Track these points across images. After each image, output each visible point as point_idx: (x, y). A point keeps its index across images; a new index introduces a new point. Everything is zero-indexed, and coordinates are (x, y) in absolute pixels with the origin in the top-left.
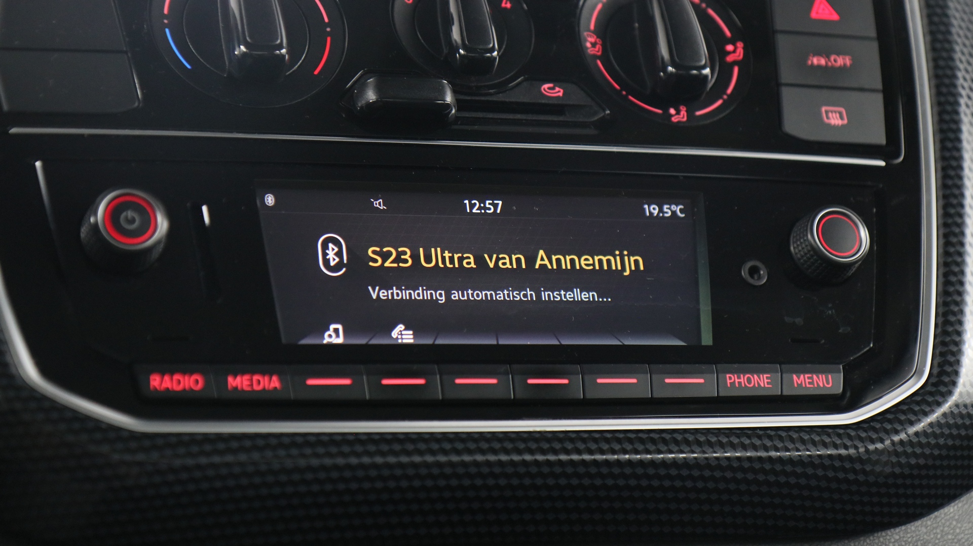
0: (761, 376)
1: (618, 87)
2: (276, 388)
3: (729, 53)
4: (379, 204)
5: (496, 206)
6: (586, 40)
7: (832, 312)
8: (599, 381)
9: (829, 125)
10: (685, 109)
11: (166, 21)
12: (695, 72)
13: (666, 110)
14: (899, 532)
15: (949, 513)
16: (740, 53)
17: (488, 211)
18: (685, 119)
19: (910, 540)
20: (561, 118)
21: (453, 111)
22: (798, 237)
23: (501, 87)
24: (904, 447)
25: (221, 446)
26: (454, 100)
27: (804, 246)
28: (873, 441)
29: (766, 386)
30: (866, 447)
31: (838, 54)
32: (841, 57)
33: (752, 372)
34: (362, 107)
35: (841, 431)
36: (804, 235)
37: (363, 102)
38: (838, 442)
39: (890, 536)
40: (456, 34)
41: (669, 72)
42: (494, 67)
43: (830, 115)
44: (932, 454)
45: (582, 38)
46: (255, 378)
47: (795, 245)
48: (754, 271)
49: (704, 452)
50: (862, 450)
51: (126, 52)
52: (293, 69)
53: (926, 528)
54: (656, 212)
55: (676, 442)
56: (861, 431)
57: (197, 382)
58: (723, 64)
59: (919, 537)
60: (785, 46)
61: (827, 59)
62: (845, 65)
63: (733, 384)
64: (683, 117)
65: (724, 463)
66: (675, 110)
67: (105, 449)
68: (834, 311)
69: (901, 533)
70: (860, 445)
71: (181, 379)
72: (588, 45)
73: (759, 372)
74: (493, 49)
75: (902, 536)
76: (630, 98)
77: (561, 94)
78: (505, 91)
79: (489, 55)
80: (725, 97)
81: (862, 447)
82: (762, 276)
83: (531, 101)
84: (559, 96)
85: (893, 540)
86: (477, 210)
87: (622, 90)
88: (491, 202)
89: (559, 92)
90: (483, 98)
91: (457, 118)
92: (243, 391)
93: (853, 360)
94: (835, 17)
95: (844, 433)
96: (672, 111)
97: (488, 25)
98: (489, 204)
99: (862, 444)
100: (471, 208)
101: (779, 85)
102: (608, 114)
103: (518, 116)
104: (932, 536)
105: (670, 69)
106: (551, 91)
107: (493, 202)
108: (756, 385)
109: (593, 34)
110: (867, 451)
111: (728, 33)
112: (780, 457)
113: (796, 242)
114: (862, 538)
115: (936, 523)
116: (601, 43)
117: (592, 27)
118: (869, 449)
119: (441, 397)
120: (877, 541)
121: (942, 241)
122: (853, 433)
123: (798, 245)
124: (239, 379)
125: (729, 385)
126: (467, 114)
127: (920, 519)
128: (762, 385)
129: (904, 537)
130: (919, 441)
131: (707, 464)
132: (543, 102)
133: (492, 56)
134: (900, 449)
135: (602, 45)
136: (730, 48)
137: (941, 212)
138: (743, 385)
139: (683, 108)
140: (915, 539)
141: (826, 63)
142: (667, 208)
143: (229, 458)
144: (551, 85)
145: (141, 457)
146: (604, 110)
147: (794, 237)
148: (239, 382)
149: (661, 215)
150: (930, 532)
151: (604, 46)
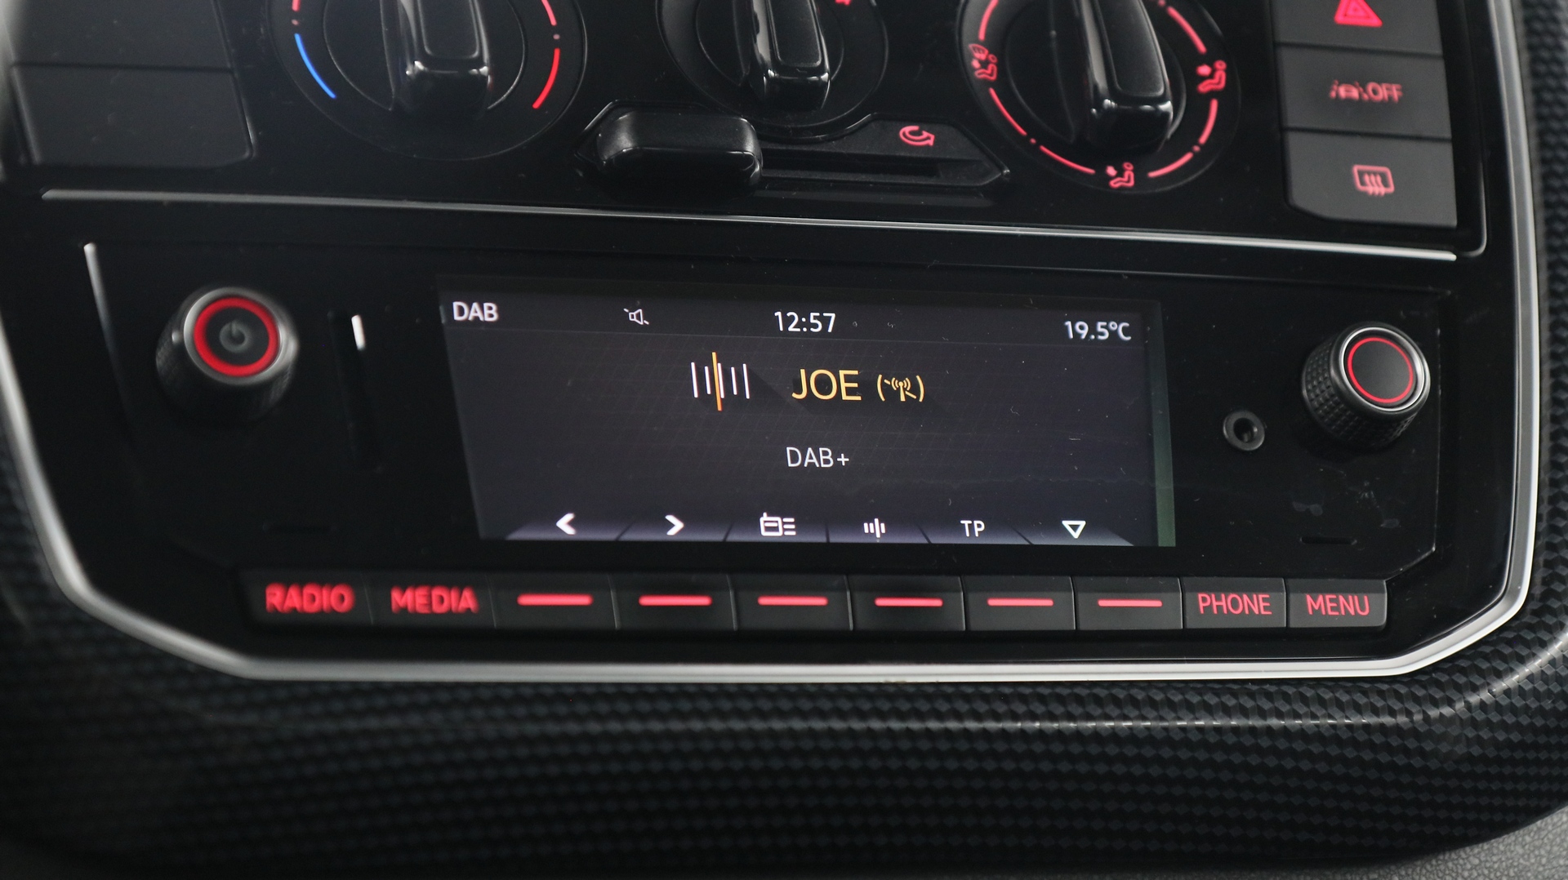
0: (1255, 596)
1: (1023, 132)
2: (469, 609)
3: (1203, 78)
4: (637, 316)
5: (825, 322)
6: (972, 57)
7: (1369, 494)
8: (993, 602)
9: (1365, 194)
10: (1131, 167)
11: (295, 22)
12: (1147, 107)
13: (1101, 170)
14: (1479, 853)
15: (1559, 824)
16: (1220, 78)
17: (812, 329)
18: (1131, 184)
19: (1496, 866)
20: (932, 181)
21: (757, 169)
22: (1314, 374)
23: (836, 130)
24: (1486, 712)
25: (381, 702)
26: (759, 151)
27: (1323, 387)
28: (1436, 704)
29: (1263, 612)
30: (1424, 713)
31: (1380, 82)
32: (1384, 86)
33: (1239, 590)
34: (609, 161)
35: (1385, 687)
36: (1324, 370)
37: (612, 153)
38: (1380, 704)
39: (1463, 859)
40: (762, 47)
41: (1106, 107)
42: (823, 99)
43: (1367, 178)
44: (1532, 725)
45: (965, 53)
46: (437, 592)
47: (1310, 387)
48: (1242, 428)
49: (1162, 719)
50: (1418, 717)
51: (230, 71)
52: (500, 100)
53: (1523, 847)
54: (1084, 333)
55: (1117, 702)
56: (1417, 686)
57: (342, 598)
58: (1193, 95)
59: (1511, 861)
60: (1293, 69)
61: (1361, 89)
62: (1390, 98)
63: (1208, 609)
64: (1128, 181)
65: (1195, 737)
66: (1116, 169)
67: (193, 704)
68: (1372, 493)
69: (1483, 854)
70: (1414, 708)
71: (317, 594)
72: (976, 64)
73: (1251, 590)
74: (820, 70)
75: (1483, 859)
76: (1043, 148)
77: (931, 142)
78: (842, 137)
79: (814, 78)
80: (1197, 148)
81: (1419, 712)
82: (1255, 435)
83: (882, 154)
84: (928, 146)
85: (1469, 866)
86: (794, 327)
87: (1030, 136)
88: (818, 314)
89: (928, 138)
90: (805, 148)
91: (763, 180)
92: (416, 614)
93: (1403, 572)
94: (1375, 21)
95: (1388, 690)
96: (1111, 171)
97: (813, 30)
98: (815, 318)
99: (1418, 708)
100: (786, 325)
101: (1283, 130)
102: (1007, 174)
103: (863, 178)
104: (1533, 861)
105: (1107, 102)
106: (915, 137)
107: (821, 314)
108: (1247, 612)
109: (983, 48)
110: (1427, 718)
111: (1202, 47)
112: (1285, 728)
113: (1312, 382)
114: (1419, 863)
115: (1539, 839)
116: (995, 61)
117: (982, 36)
118: (1429, 716)
119: (735, 626)
120: (1442, 867)
121: (1548, 382)
122: (1403, 690)
123: (1314, 387)
124: (409, 594)
125: (1202, 612)
126: (780, 174)
127: (1514, 831)
128: (1257, 612)
129: (1487, 861)
130: (1512, 703)
131: (1167, 739)
132: (902, 154)
133: (820, 79)
134: (1480, 716)
135: (997, 65)
136: (1204, 70)
137: (1547, 334)
138: (1225, 612)
139: (1128, 166)
140: (1504, 864)
141: (1360, 95)
142: (1102, 327)
143: (393, 722)
144: (915, 128)
145: (251, 718)
146: (1001, 169)
147: (1307, 373)
148: (410, 600)
149: (1093, 337)
150: (1529, 855)
151: (1000, 66)
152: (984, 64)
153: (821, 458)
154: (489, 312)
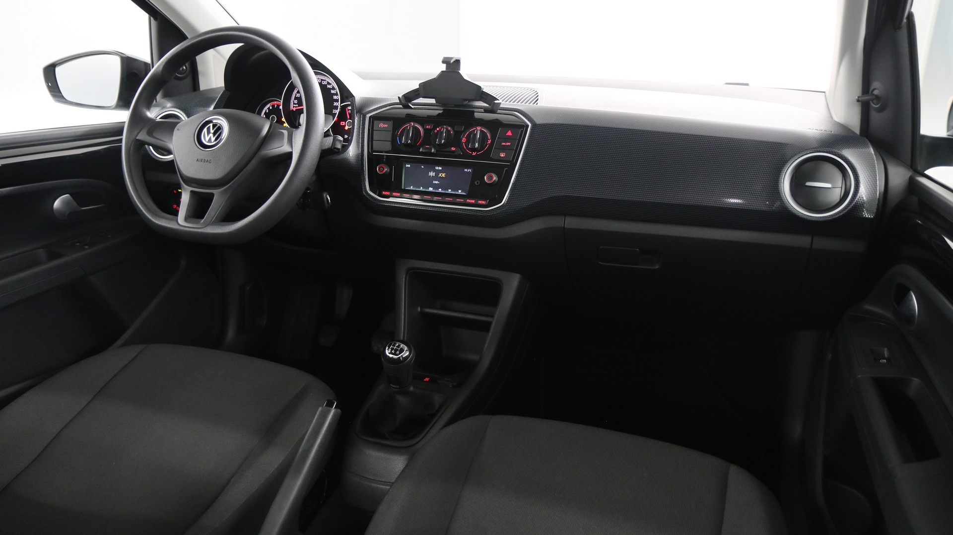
1: (465, 148)
4: (423, 167)
8: (446, 199)
9: (501, 156)
13: (472, 152)
17: (440, 169)
18: (475, 154)
20: (455, 155)
25: (391, 203)
29: (474, 202)
43: (502, 154)
48: (477, 183)
51: (390, 141)
61: (506, 144)
62: (509, 145)
76: (467, 150)
78: (446, 149)
80: (484, 151)
82: (479, 183)
83: (449, 151)
93: (489, 199)
94: (511, 135)
95: (484, 212)
100: (437, 168)
103: (447, 154)
117: (465, 136)
132: (452, 151)
139: (476, 152)
142: (468, 170)
144: (453, 148)
146: (461, 153)
148: (394, 194)
152: (464, 140)
153: (437, 182)
154: (409, 166)
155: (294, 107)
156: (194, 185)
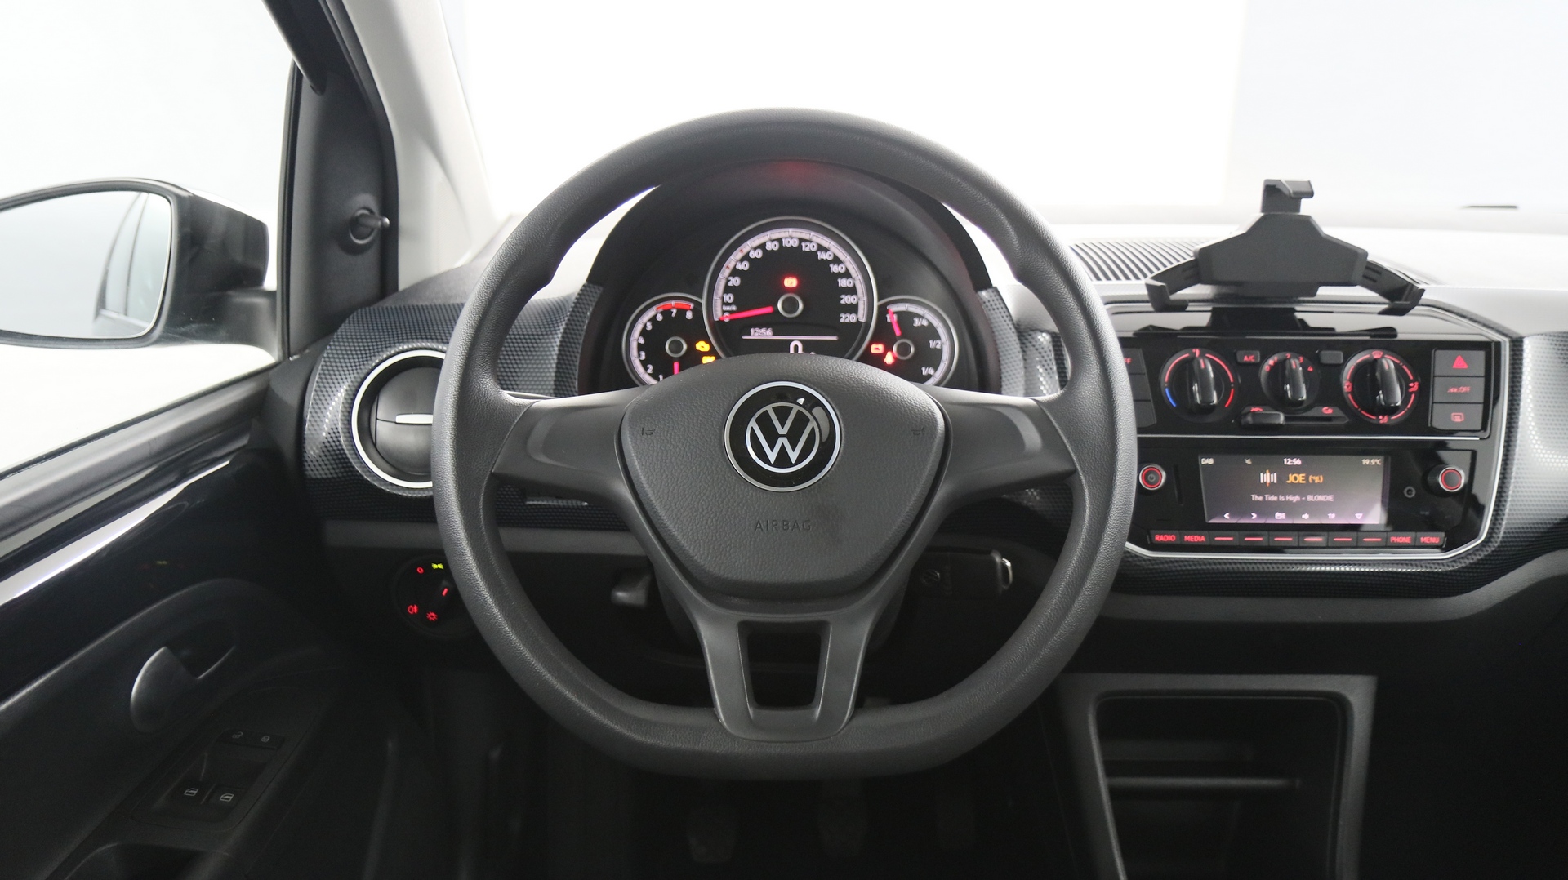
1: (1358, 408)
2: (1203, 541)
3: (1410, 388)
4: (1248, 461)
8: (1336, 539)
9: (1454, 422)
11: (1166, 386)
12: (1393, 405)
13: (1378, 418)
16: (1415, 388)
17: (1294, 464)
20: (1330, 423)
21: (1283, 423)
23: (1306, 410)
25: (1180, 562)
31: (1464, 386)
41: (1381, 401)
42: (1303, 402)
43: (1455, 416)
45: (1343, 384)
46: (1194, 535)
47: (1430, 479)
51: (1152, 401)
57: (1173, 538)
58: (1407, 393)
60: (1438, 383)
61: (1458, 389)
62: (1466, 391)
64: (1385, 421)
66: (1382, 417)
67: (1139, 563)
68: (1444, 508)
71: (1167, 537)
76: (1363, 412)
78: (1308, 412)
80: (1407, 410)
82: (1413, 493)
83: (1318, 416)
84: (1330, 413)
86: (1289, 463)
89: (1331, 411)
90: (1296, 416)
91: (1284, 426)
92: (1190, 542)
94: (1466, 367)
96: (1381, 419)
100: (1286, 463)
101: (1433, 403)
102: (1352, 420)
103: (1313, 424)
106: (1327, 411)
107: (1297, 460)
109: (1348, 382)
111: (1411, 377)
117: (1348, 378)
119: (1268, 545)
124: (1188, 535)
126: (1288, 425)
132: (1323, 416)
133: (1303, 398)
136: (1411, 385)
137: (1502, 463)
139: (1386, 416)
142: (1373, 461)
144: (1327, 408)
145: (1150, 567)
146: (1350, 418)
148: (1190, 538)
149: (1370, 464)
151: (1353, 387)
152: (1348, 387)
153: (1293, 498)
154: (1210, 461)
155: (724, 312)
156: (736, 601)
